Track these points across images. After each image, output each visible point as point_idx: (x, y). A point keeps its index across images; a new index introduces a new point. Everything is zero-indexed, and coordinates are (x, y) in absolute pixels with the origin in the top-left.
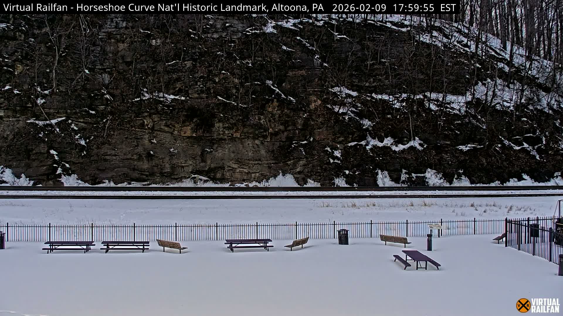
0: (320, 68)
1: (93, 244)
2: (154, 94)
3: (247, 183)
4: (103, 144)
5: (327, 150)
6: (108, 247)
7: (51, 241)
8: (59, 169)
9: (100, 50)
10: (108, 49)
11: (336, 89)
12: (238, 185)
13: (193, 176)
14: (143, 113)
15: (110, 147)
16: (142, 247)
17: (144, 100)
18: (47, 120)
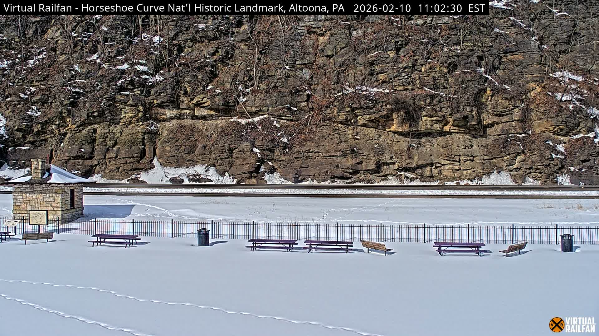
0: (539, 50)
1: (296, 243)
2: (356, 88)
3: (457, 182)
4: (305, 140)
5: (549, 144)
6: (311, 247)
7: (254, 239)
8: (262, 167)
9: (300, 45)
10: (308, 43)
11: (558, 74)
12: (449, 183)
13: (399, 173)
14: (345, 107)
15: (313, 144)
16: (345, 247)
17: (346, 95)
18: (249, 118)
